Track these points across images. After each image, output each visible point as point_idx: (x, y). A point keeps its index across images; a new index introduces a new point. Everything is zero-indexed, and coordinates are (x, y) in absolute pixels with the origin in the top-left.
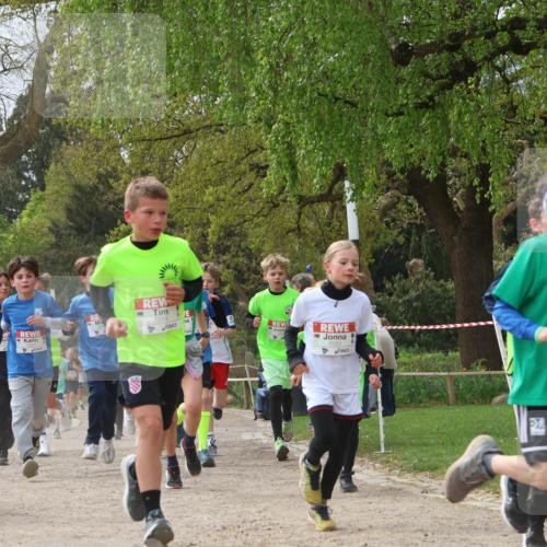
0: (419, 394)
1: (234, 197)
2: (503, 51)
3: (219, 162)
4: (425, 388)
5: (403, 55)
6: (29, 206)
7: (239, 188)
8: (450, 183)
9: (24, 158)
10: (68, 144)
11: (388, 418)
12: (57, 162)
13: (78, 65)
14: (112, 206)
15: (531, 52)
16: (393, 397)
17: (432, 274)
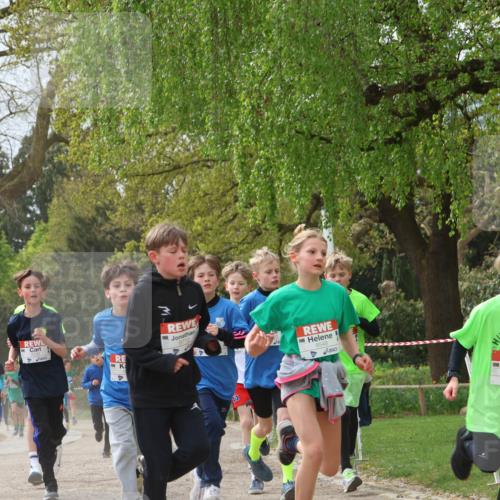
0: (393, 405)
1: (220, 226)
2: (464, 90)
3: (206, 194)
4: (398, 400)
5: (373, 95)
6: (34, 237)
7: (224, 218)
8: (418, 211)
9: (29, 193)
10: (69, 180)
11: (364, 428)
12: (58, 196)
13: (77, 109)
14: (109, 237)
15: (490, 91)
16: (369, 408)
17: (403, 295)
